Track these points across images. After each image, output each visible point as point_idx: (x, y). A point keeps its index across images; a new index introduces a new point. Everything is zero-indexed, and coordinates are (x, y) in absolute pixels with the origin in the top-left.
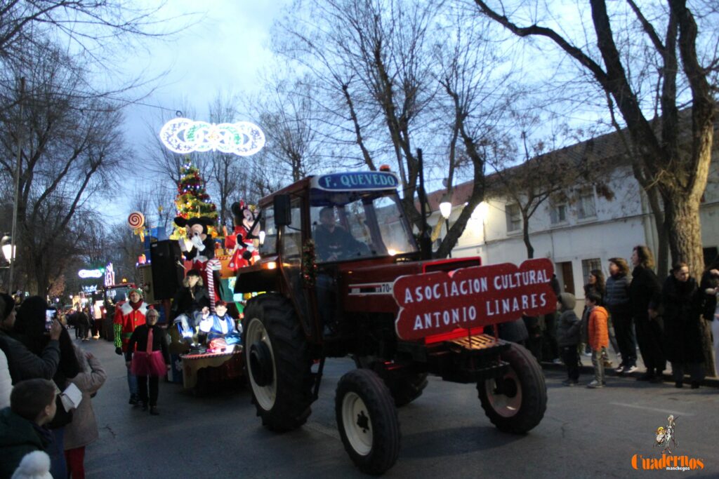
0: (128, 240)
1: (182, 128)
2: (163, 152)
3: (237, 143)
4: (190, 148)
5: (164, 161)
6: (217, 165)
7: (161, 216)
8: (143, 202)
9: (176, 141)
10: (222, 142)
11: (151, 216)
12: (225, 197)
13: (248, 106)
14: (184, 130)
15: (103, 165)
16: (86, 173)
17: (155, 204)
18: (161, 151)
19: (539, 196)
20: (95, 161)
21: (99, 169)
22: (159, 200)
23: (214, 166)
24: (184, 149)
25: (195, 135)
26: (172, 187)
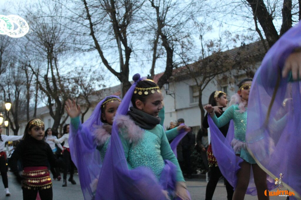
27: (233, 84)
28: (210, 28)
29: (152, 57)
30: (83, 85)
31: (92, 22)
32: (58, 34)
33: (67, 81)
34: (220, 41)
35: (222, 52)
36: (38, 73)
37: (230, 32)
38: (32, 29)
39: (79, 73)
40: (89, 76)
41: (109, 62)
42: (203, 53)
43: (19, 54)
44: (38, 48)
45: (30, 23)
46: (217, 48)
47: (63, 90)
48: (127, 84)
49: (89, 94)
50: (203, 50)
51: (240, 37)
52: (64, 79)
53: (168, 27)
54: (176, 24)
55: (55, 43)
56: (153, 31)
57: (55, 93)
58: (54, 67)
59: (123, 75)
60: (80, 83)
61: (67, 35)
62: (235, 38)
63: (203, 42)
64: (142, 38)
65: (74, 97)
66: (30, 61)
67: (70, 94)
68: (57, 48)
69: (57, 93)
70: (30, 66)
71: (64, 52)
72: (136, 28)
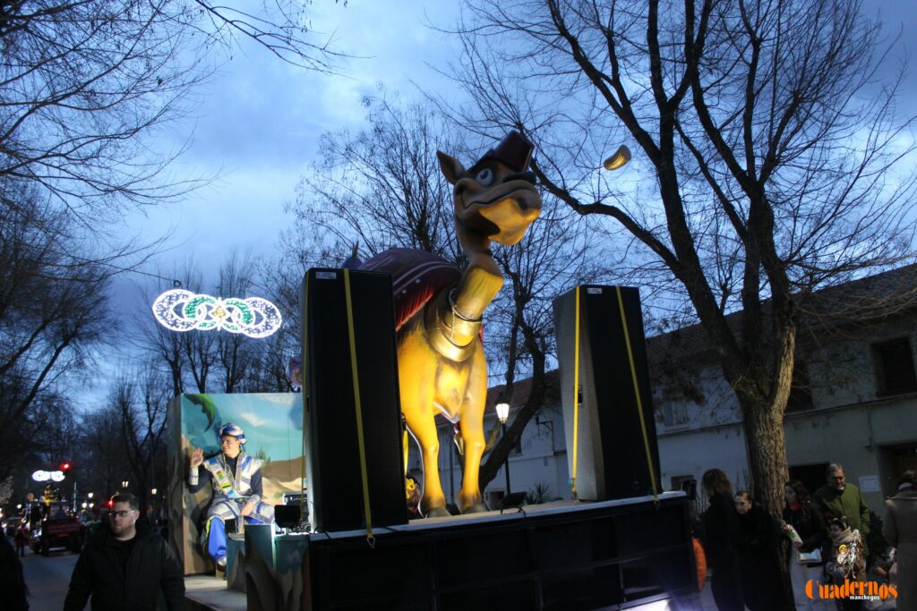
1: (180, 301)
3: (248, 323)
4: (188, 326)
5: (157, 336)
6: (224, 344)
7: (148, 404)
8: (126, 387)
9: (172, 316)
10: (229, 320)
11: (136, 406)
13: (265, 275)
14: (183, 304)
15: (80, 339)
16: (56, 347)
17: (143, 390)
20: (69, 332)
21: (74, 342)
22: (148, 385)
23: (221, 346)
24: (181, 326)
25: (197, 310)
26: (165, 369)
56: (508, 318)
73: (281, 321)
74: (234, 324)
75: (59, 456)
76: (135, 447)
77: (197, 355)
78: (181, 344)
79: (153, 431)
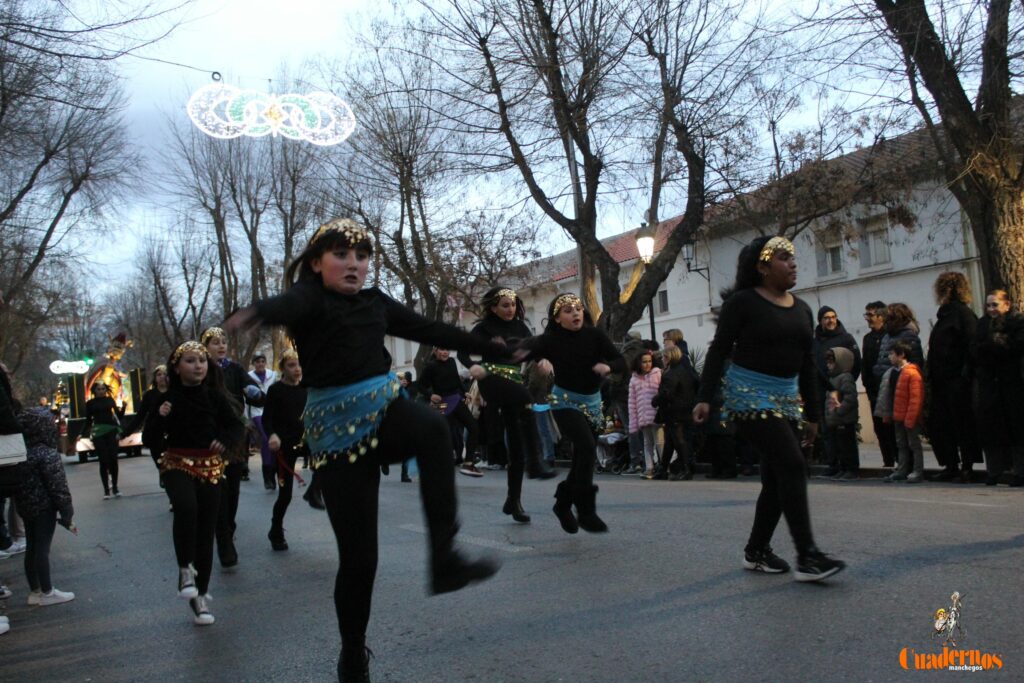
0: (132, 314)
1: (221, 99)
2: (190, 163)
3: (312, 126)
4: (235, 131)
5: (192, 177)
6: (279, 185)
7: (184, 268)
8: (156, 249)
9: (213, 120)
10: (287, 123)
12: (292, 234)
13: (328, 78)
14: (225, 103)
15: (90, 179)
16: (64, 192)
17: (176, 248)
18: (187, 161)
19: (795, 224)
20: (79, 173)
21: (86, 185)
24: (225, 131)
25: (244, 111)
26: (204, 219)
27: (855, 241)
28: (794, 102)
29: (651, 180)
30: (485, 253)
31: (505, 99)
32: (424, 133)
33: (448, 246)
34: (821, 133)
35: (826, 162)
36: (378, 228)
37: (847, 108)
38: (363, 124)
39: (474, 226)
40: (499, 230)
41: (547, 194)
42: (778, 165)
43: (335, 184)
44: (377, 167)
45: (360, 109)
46: (813, 152)
47: (438, 268)
48: (593, 248)
49: (499, 275)
50: (778, 158)
51: (871, 123)
52: (441, 240)
53: (690, 105)
54: (709, 94)
55: (416, 155)
56: (654, 115)
57: (420, 273)
58: (416, 212)
59: (582, 225)
60: (477, 248)
61: (446, 133)
62: (859, 125)
63: (777, 138)
64: (625, 134)
65: (464, 283)
66: (359, 201)
67: (455, 275)
68: (421, 166)
69: (424, 274)
70: (360, 212)
71: (438, 176)
72: (611, 111)
73: (354, 123)
74: (294, 127)
75: (79, 347)
76: (173, 323)
77: (245, 199)
78: (223, 184)
79: (195, 303)
